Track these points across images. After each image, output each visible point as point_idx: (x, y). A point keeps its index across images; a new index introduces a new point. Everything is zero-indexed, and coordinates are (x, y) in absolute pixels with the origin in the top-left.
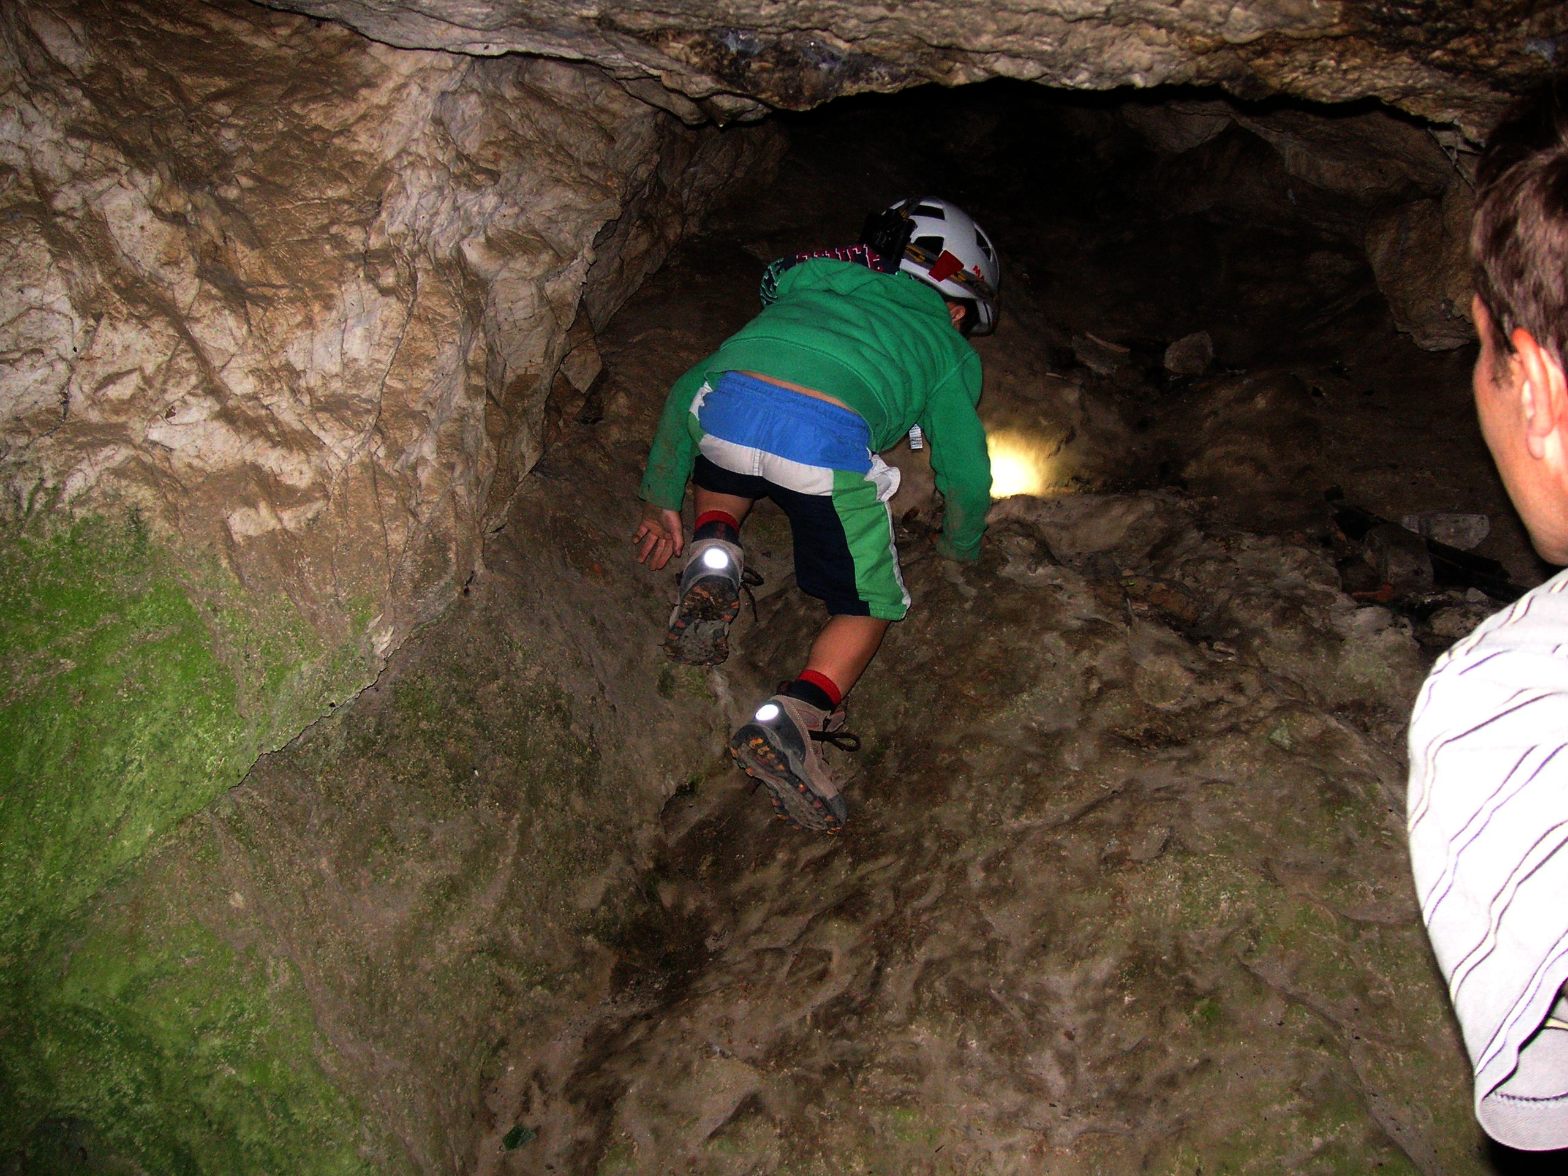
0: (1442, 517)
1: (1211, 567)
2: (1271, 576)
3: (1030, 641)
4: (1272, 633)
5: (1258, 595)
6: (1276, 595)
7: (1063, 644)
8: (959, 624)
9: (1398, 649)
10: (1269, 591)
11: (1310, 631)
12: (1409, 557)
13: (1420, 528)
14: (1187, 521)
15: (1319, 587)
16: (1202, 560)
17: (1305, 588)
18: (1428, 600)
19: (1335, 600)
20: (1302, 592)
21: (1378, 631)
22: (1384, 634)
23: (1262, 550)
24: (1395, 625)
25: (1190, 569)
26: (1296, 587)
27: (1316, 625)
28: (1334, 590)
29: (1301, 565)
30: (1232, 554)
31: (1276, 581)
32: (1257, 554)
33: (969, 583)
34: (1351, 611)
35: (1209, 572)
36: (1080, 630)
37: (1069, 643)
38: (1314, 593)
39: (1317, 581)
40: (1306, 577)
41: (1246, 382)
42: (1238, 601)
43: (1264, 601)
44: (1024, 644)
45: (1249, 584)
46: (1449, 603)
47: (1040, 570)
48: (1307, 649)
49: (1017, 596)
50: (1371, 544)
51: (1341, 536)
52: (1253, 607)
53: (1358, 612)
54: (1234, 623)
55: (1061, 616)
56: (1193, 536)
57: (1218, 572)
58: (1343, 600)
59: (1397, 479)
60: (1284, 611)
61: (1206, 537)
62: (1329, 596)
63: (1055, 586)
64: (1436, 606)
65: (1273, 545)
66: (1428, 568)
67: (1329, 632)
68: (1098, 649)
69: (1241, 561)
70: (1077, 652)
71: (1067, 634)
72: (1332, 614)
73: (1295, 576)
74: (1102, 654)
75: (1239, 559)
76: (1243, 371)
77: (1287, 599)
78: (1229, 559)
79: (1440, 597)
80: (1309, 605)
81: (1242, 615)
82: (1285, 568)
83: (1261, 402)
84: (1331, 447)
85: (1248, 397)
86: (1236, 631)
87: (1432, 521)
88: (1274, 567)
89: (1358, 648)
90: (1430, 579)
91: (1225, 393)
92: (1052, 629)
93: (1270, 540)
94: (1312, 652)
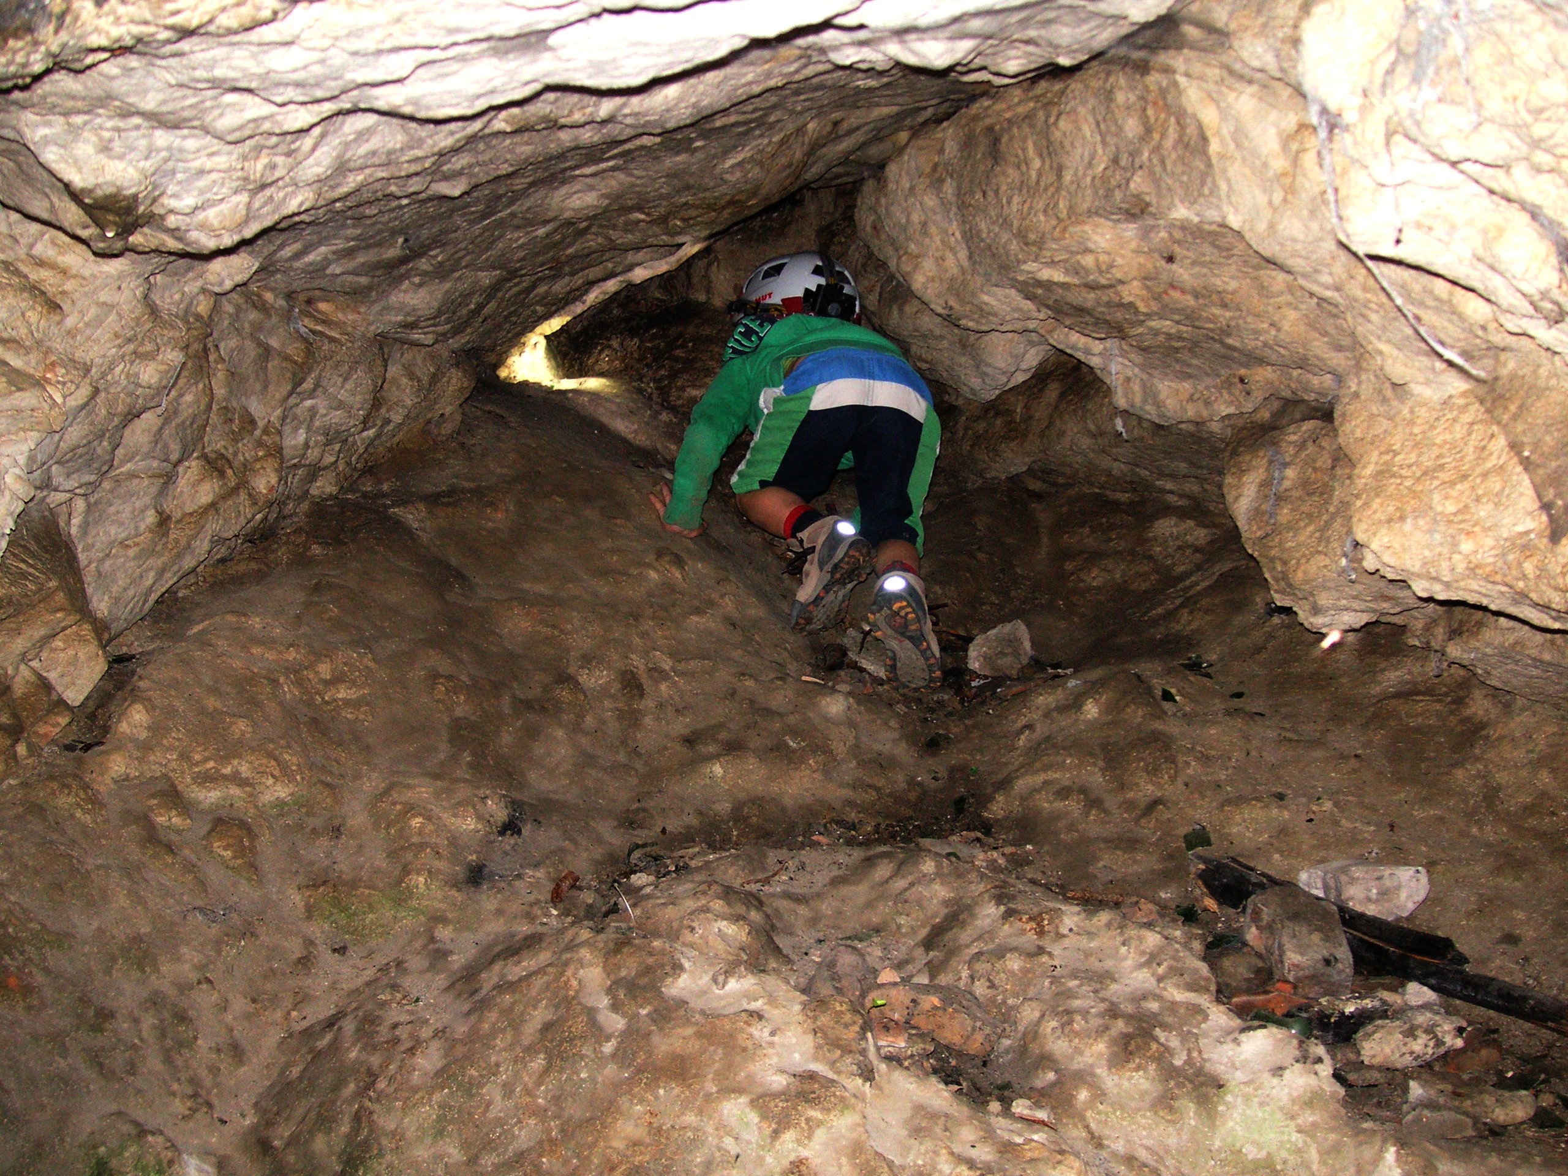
0: (1357, 872)
1: (1014, 963)
2: (1104, 978)
3: (701, 1112)
4: (1110, 1081)
5: (1085, 1013)
6: (1113, 1012)
7: (753, 1117)
8: (593, 1079)
9: (1311, 1101)
10: (1102, 1006)
11: (1169, 1073)
12: (1316, 937)
13: (1326, 888)
14: (981, 887)
15: (1179, 995)
16: (1001, 953)
17: (1158, 997)
18: (1350, 1009)
19: (1206, 1018)
20: (1154, 1006)
21: (1278, 1071)
22: (1287, 1074)
23: (1091, 935)
24: (1303, 1058)
25: (981, 967)
26: (1144, 997)
27: (1178, 1062)
28: (1204, 1000)
29: (1153, 959)
30: (1046, 943)
31: (1114, 987)
32: (1084, 942)
33: (615, 1007)
34: (1232, 1036)
35: (1012, 973)
36: (783, 1094)
37: (765, 1116)
38: (1173, 1007)
39: (1177, 986)
40: (1160, 979)
41: (1072, 683)
42: (1054, 1024)
43: (1095, 1022)
44: (690, 1118)
45: (1070, 994)
46: (1384, 1013)
47: (733, 985)
48: (1165, 1103)
49: (689, 1031)
50: (1256, 917)
51: (1210, 903)
52: (1077, 1034)
53: (1243, 1037)
54: (1046, 1060)
55: (755, 1067)
56: (990, 912)
57: (1025, 971)
58: (1219, 1017)
59: (1286, 815)
60: (1127, 1038)
61: (1009, 914)
62: (1197, 1010)
63: (752, 1014)
64: (1363, 1018)
65: (1108, 925)
66: (1344, 954)
67: (1199, 1072)
68: (812, 1126)
69: (1060, 953)
70: (776, 1134)
71: (762, 1101)
72: (1203, 1042)
73: (1143, 979)
74: (820, 1134)
75: (1057, 950)
76: (1069, 671)
77: (1129, 1018)
78: (1041, 950)
79: (1368, 1003)
80: (1165, 1027)
81: (1059, 1047)
82: (1129, 963)
83: (1091, 710)
84: (1190, 771)
85: (1075, 704)
86: (1051, 1076)
87: (1344, 878)
88: (1109, 964)
89: (1247, 1098)
90: (1349, 971)
91: (1045, 699)
92: (739, 1091)
93: (1104, 917)
94: (1171, 1109)
